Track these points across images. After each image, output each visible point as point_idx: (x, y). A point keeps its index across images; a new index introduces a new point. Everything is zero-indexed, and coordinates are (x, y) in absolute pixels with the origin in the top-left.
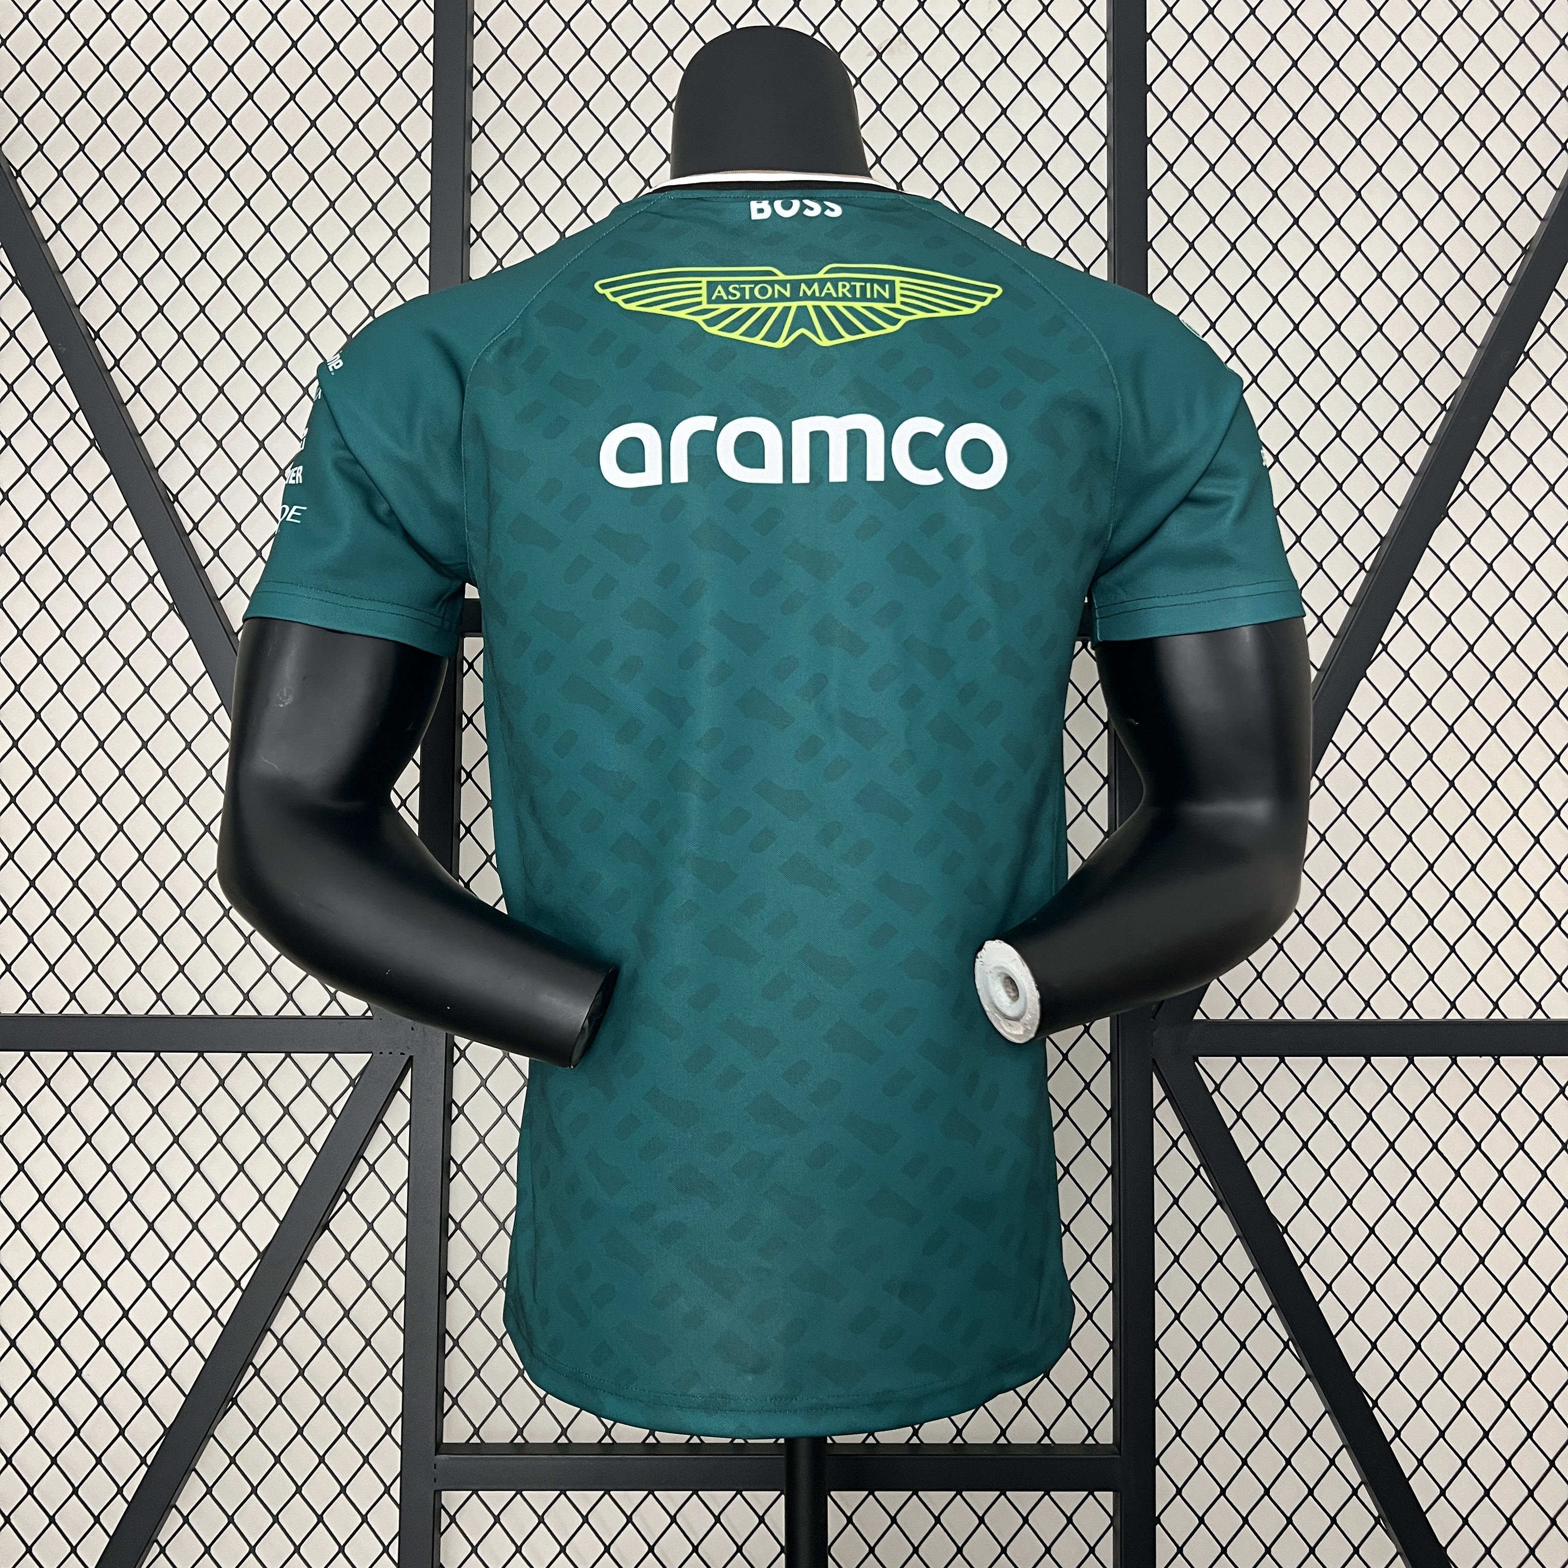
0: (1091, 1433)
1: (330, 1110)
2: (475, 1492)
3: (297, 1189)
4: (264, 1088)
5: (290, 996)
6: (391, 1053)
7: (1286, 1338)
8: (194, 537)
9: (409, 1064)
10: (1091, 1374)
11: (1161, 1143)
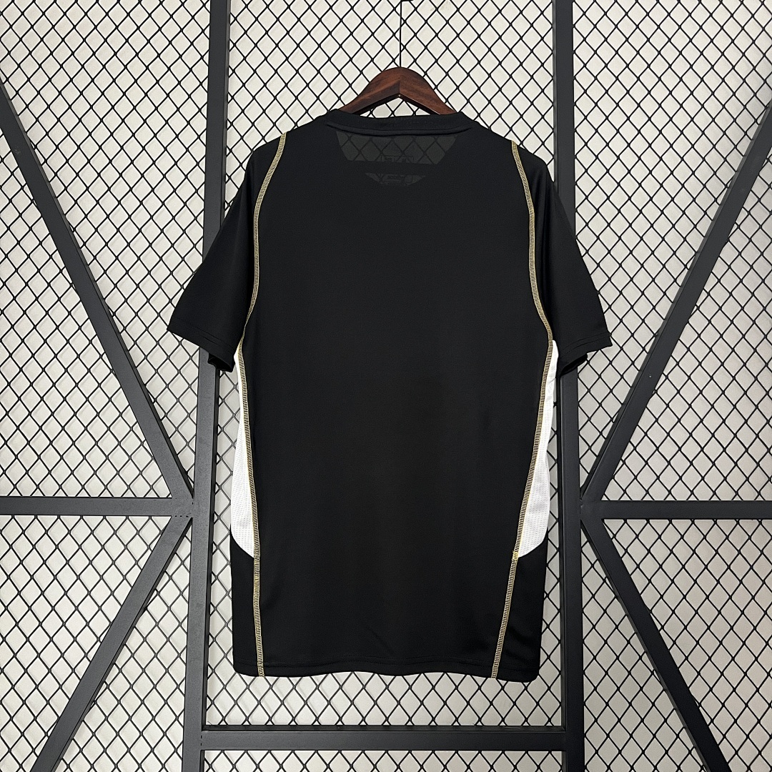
0: (550, 720)
2: (223, 751)
3: (130, 588)
4: (114, 535)
5: (129, 487)
6: (181, 516)
7: (652, 669)
8: (84, 249)
9: (190, 523)
10: (549, 688)
11: (585, 566)
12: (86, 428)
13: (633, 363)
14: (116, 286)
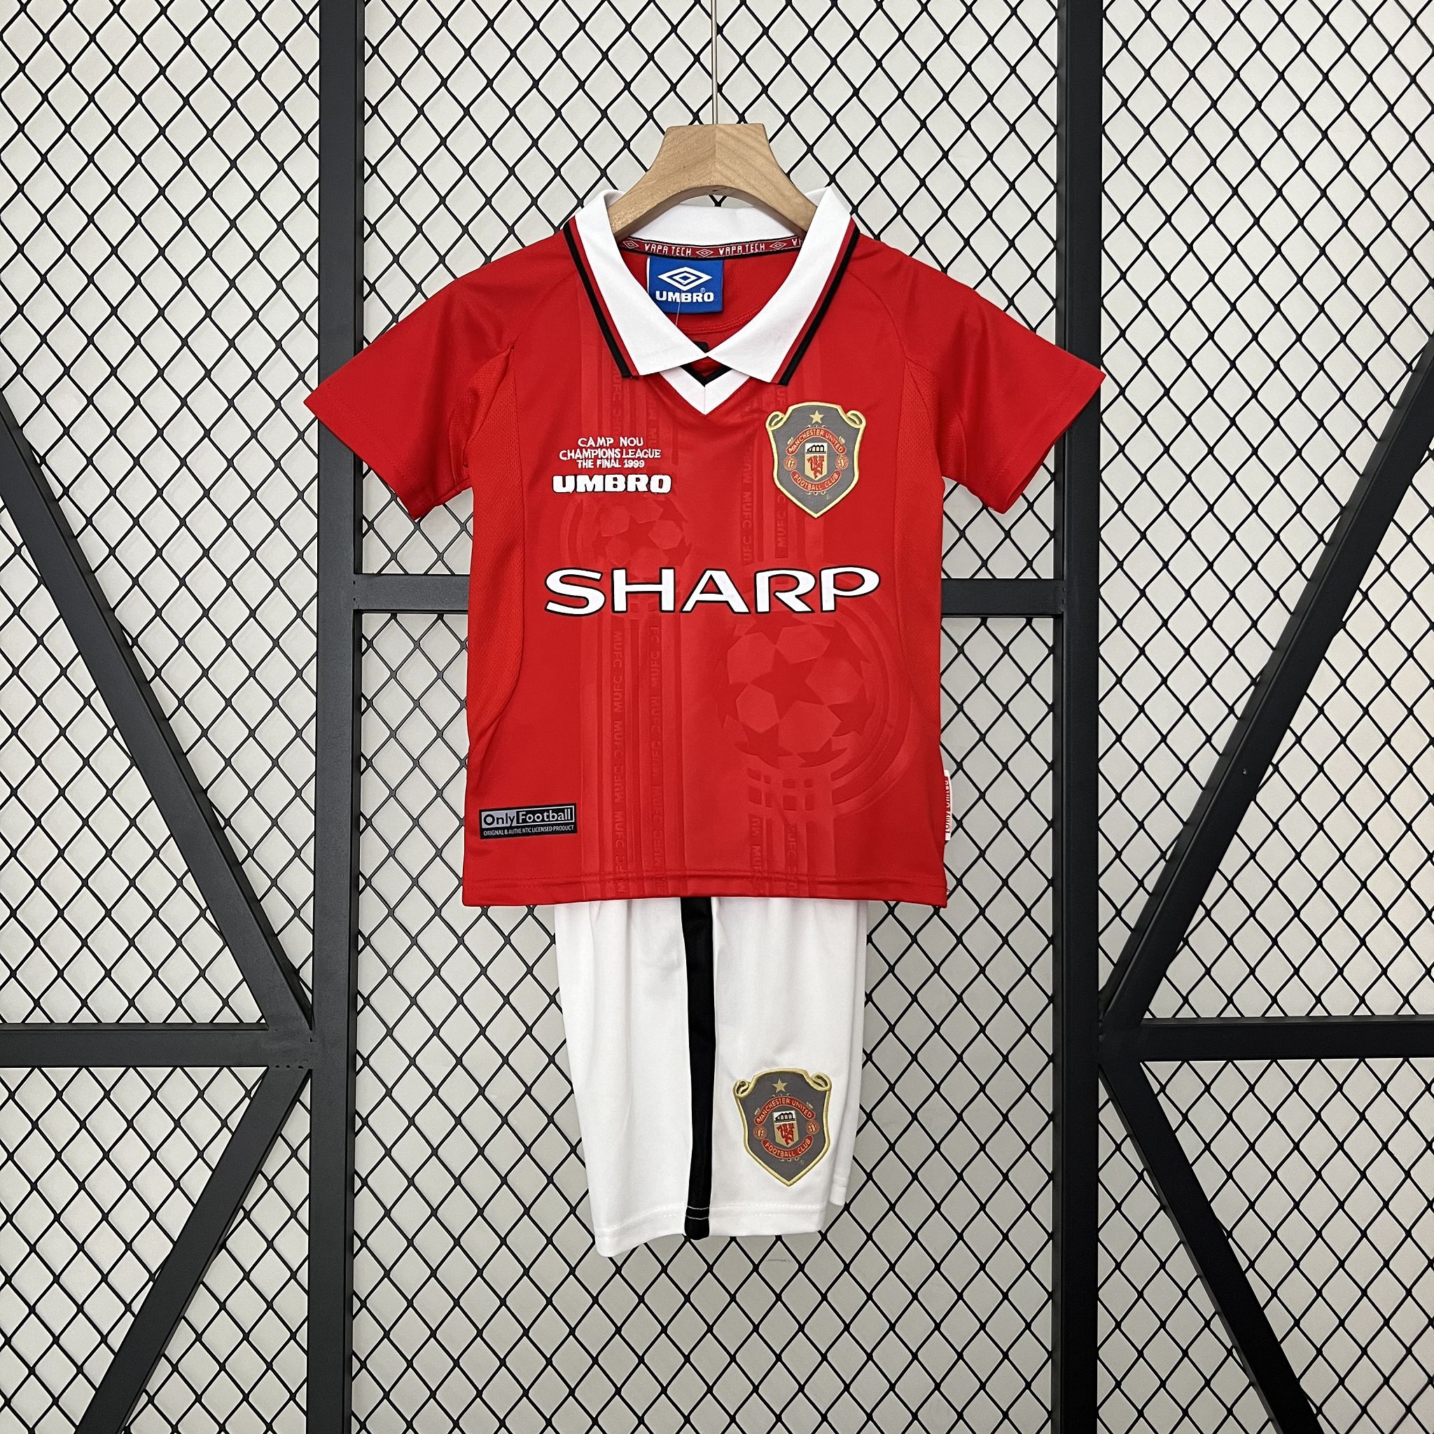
1: (224, 1123)
3: (192, 1208)
4: (153, 1099)
5: (179, 1002)
6: (288, 1067)
7: (1229, 1345)
8: (65, 504)
9: (310, 1075)
10: (1028, 1386)
11: (1105, 1147)
12: (85, 883)
13: (1209, 739)
14: (135, 581)
